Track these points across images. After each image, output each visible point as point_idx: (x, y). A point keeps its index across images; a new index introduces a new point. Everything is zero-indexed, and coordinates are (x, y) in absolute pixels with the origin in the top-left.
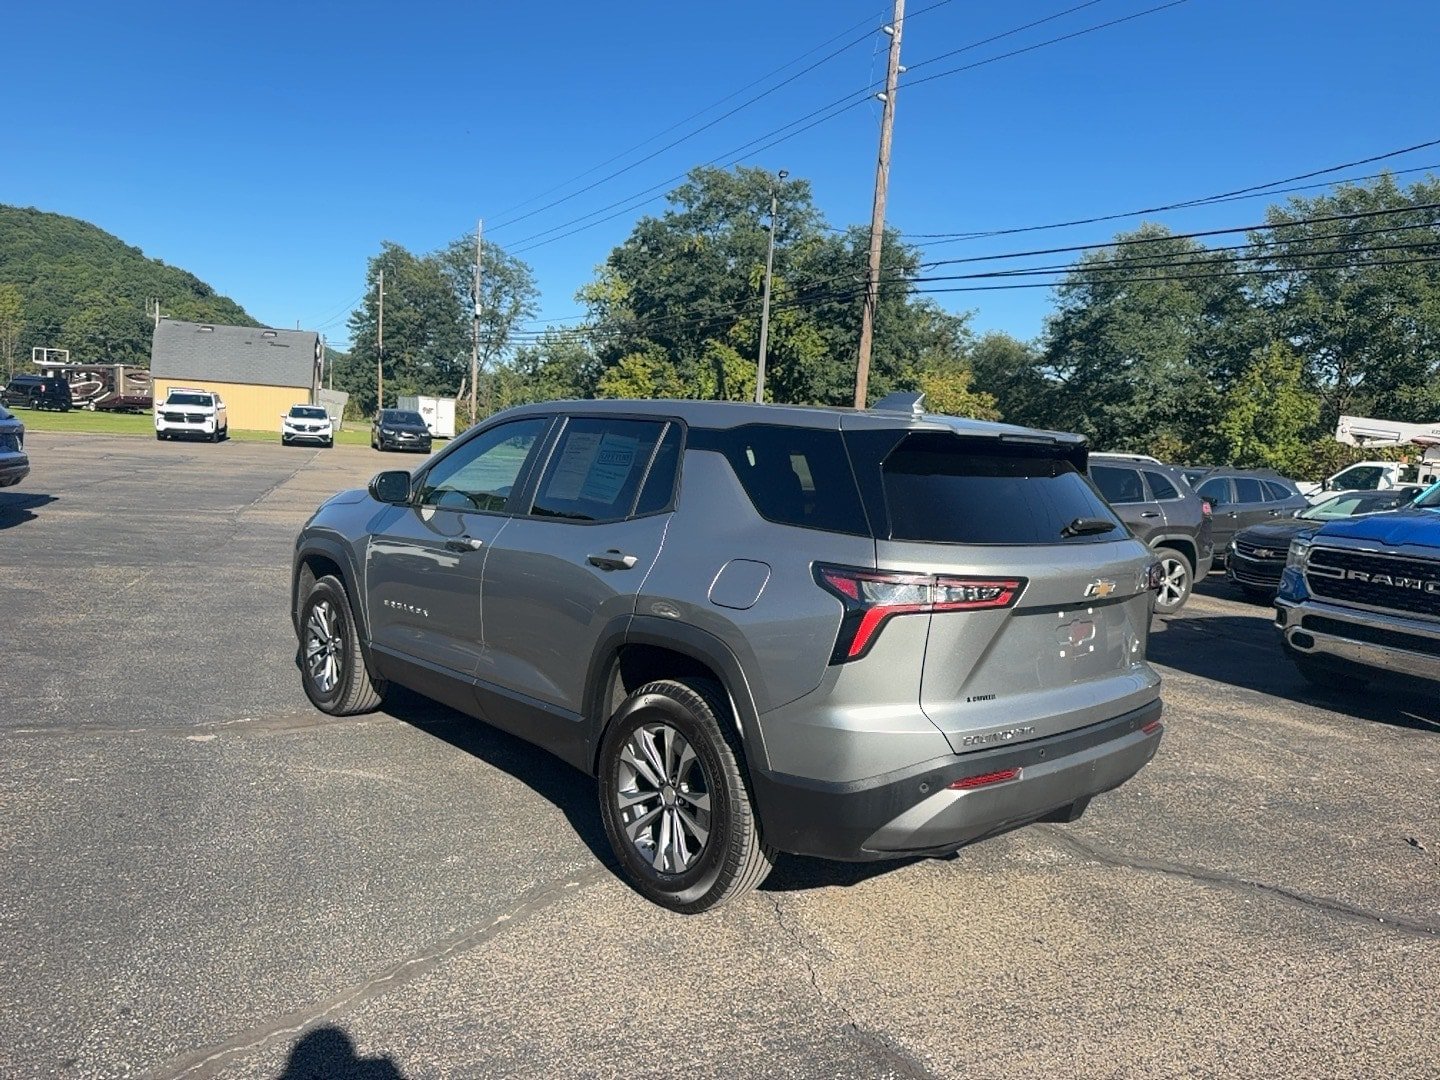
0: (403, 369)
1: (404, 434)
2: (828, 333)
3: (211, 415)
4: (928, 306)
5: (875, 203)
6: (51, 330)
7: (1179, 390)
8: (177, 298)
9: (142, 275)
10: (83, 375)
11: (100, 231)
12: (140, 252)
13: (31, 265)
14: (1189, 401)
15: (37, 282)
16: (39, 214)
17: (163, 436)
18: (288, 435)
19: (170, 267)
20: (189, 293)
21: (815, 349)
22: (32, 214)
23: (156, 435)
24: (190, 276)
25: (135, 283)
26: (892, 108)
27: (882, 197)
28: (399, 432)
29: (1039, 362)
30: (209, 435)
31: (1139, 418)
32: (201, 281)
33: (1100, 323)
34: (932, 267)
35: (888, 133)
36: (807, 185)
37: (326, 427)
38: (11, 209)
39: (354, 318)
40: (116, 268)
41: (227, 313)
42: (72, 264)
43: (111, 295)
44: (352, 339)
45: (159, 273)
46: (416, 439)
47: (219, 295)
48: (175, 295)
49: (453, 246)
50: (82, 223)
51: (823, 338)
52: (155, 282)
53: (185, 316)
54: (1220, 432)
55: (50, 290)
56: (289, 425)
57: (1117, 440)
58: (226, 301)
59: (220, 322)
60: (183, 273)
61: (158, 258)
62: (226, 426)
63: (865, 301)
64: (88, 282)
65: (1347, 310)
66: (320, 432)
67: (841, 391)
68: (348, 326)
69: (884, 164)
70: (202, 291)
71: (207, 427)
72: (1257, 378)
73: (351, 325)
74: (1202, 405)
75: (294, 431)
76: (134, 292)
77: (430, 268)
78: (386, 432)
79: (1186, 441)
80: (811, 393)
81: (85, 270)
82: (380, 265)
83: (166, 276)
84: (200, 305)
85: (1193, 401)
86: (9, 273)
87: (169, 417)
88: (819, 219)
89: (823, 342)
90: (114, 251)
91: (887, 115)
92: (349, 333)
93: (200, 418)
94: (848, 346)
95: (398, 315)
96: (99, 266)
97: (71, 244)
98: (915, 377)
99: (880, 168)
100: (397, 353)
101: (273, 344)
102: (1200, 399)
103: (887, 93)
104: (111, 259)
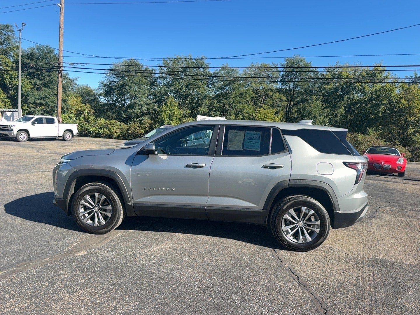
2: (33, 81)
4: (67, 75)
5: (59, 41)
7: (148, 106)
14: (150, 109)
21: (28, 86)
26: (63, 10)
27: (62, 39)
29: (99, 95)
31: (138, 113)
33: (123, 86)
34: (85, 64)
35: (62, 18)
36: (12, 27)
51: (30, 82)
54: (162, 118)
57: (132, 119)
63: (59, 72)
65: (185, 88)
67: (40, 101)
69: (62, 28)
72: (169, 105)
74: (153, 110)
79: (151, 120)
80: (28, 101)
85: (152, 109)
88: (16, 39)
89: (31, 84)
91: (61, 12)
94: (40, 86)
98: (67, 98)
99: (60, 29)
102: (153, 109)
103: (61, 4)
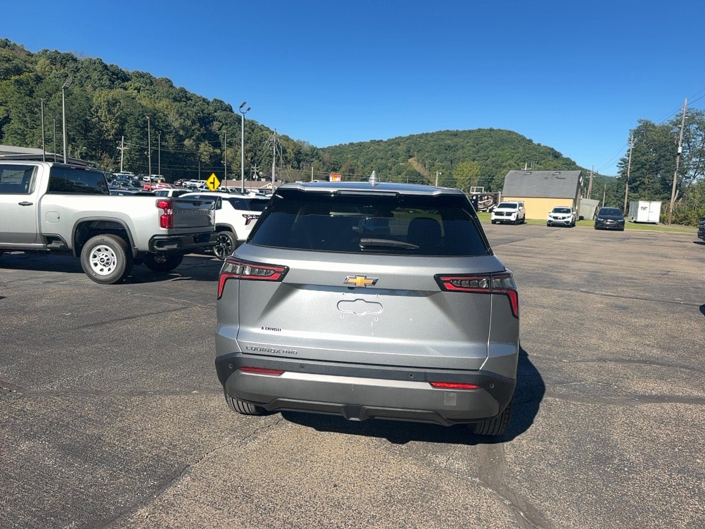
0: (644, 187)
1: (609, 220)
3: (515, 212)
6: (491, 179)
8: (545, 160)
9: (531, 151)
10: (486, 197)
11: (517, 134)
12: (532, 141)
13: (488, 152)
15: (489, 159)
16: (494, 130)
17: (494, 222)
18: (550, 221)
19: (544, 146)
20: (551, 158)
22: (491, 131)
23: (491, 222)
24: (552, 149)
25: (528, 155)
28: (606, 219)
30: (513, 221)
32: (557, 151)
37: (568, 217)
38: (484, 130)
39: (620, 162)
40: (521, 150)
41: (568, 165)
42: (503, 150)
43: (517, 162)
44: (619, 173)
45: (538, 149)
46: (616, 223)
47: (564, 157)
48: (544, 159)
49: (678, 116)
50: (510, 132)
52: (536, 154)
53: (548, 168)
55: (494, 162)
56: (550, 216)
58: (568, 159)
59: (563, 170)
60: (549, 148)
61: (539, 143)
62: (524, 217)
64: (509, 157)
66: (565, 220)
68: (618, 166)
70: (557, 156)
71: (513, 218)
73: (619, 166)
75: (553, 219)
76: (527, 160)
77: (665, 130)
78: (599, 219)
81: (508, 152)
82: (636, 133)
83: (541, 151)
84: (555, 163)
86: (479, 157)
87: (497, 214)
90: (521, 142)
92: (618, 170)
93: (509, 214)
95: (643, 158)
96: (514, 149)
97: (504, 141)
100: (640, 178)
101: (558, 178)
104: (519, 146)
